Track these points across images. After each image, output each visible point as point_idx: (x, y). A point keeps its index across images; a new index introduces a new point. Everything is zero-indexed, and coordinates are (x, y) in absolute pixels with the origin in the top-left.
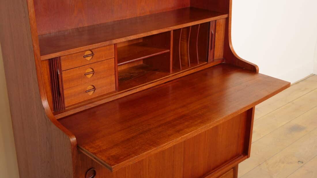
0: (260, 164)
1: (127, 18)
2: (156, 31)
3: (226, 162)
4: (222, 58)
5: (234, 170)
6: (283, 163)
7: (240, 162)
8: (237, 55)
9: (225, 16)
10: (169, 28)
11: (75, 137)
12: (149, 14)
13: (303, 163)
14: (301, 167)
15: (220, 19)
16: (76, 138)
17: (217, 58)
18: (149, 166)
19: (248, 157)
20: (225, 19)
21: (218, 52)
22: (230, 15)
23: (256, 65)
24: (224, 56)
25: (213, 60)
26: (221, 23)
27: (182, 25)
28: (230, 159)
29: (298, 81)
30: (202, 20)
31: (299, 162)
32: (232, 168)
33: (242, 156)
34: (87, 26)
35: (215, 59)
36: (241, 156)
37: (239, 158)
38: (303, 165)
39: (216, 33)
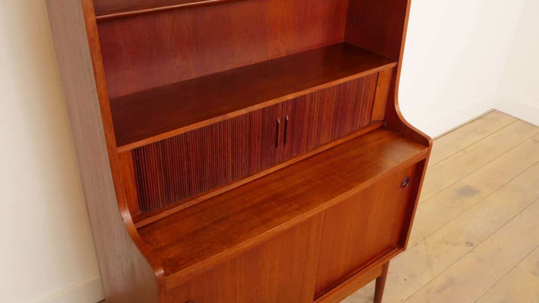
2: (293, 94)
4: (383, 119)
6: (447, 243)
7: (391, 258)
9: (393, 65)
11: (162, 268)
13: (472, 245)
14: (470, 251)
15: (384, 70)
16: (164, 270)
17: (376, 120)
19: (403, 250)
20: (392, 69)
21: (379, 113)
22: (400, 63)
24: (385, 117)
25: (370, 123)
26: (386, 75)
27: (330, 83)
30: (360, 74)
31: (468, 244)
33: (396, 249)
35: (372, 120)
36: (394, 248)
38: (472, 249)
39: (377, 87)
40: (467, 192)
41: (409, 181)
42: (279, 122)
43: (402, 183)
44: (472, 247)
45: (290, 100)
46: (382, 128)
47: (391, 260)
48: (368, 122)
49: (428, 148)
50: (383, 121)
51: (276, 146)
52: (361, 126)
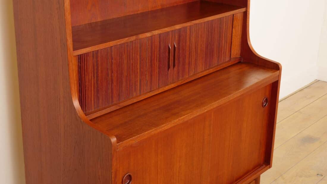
0: (276, 180)
1: (139, 12)
2: (179, 25)
3: (248, 173)
4: (239, 56)
5: (255, 182)
6: (301, 177)
7: (262, 173)
8: (256, 52)
9: (243, 10)
10: (190, 23)
11: (115, 137)
12: (160, 7)
13: (322, 176)
14: (321, 180)
15: (237, 13)
16: (117, 138)
17: (234, 57)
18: (179, 172)
19: (270, 167)
20: (243, 13)
21: (236, 51)
22: (248, 8)
23: (279, 63)
24: (241, 54)
25: (230, 59)
26: (239, 19)
27: (202, 19)
28: (252, 169)
29: (302, 88)
31: (318, 175)
32: (254, 180)
33: (264, 166)
34: (100, 21)
35: (231, 57)
36: (262, 165)
37: (261, 168)
38: (323, 178)
39: (233, 29)
40: (309, 140)
41: (268, 100)
42: (170, 48)
43: (263, 103)
44: (322, 177)
45: (177, 29)
46: (239, 63)
47: (262, 176)
48: (229, 59)
49: (279, 71)
50: (240, 57)
51: (169, 68)
52: (224, 61)
